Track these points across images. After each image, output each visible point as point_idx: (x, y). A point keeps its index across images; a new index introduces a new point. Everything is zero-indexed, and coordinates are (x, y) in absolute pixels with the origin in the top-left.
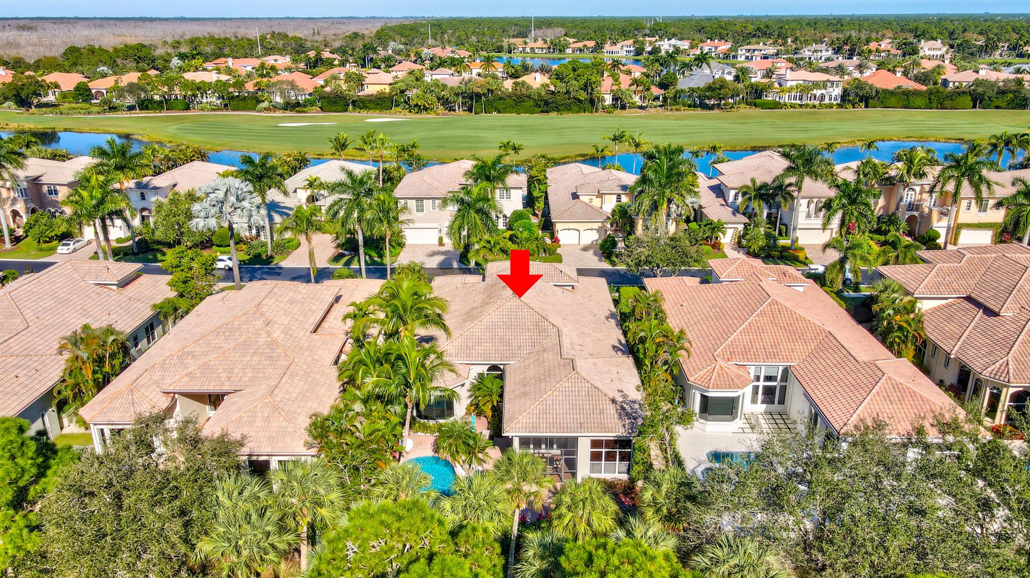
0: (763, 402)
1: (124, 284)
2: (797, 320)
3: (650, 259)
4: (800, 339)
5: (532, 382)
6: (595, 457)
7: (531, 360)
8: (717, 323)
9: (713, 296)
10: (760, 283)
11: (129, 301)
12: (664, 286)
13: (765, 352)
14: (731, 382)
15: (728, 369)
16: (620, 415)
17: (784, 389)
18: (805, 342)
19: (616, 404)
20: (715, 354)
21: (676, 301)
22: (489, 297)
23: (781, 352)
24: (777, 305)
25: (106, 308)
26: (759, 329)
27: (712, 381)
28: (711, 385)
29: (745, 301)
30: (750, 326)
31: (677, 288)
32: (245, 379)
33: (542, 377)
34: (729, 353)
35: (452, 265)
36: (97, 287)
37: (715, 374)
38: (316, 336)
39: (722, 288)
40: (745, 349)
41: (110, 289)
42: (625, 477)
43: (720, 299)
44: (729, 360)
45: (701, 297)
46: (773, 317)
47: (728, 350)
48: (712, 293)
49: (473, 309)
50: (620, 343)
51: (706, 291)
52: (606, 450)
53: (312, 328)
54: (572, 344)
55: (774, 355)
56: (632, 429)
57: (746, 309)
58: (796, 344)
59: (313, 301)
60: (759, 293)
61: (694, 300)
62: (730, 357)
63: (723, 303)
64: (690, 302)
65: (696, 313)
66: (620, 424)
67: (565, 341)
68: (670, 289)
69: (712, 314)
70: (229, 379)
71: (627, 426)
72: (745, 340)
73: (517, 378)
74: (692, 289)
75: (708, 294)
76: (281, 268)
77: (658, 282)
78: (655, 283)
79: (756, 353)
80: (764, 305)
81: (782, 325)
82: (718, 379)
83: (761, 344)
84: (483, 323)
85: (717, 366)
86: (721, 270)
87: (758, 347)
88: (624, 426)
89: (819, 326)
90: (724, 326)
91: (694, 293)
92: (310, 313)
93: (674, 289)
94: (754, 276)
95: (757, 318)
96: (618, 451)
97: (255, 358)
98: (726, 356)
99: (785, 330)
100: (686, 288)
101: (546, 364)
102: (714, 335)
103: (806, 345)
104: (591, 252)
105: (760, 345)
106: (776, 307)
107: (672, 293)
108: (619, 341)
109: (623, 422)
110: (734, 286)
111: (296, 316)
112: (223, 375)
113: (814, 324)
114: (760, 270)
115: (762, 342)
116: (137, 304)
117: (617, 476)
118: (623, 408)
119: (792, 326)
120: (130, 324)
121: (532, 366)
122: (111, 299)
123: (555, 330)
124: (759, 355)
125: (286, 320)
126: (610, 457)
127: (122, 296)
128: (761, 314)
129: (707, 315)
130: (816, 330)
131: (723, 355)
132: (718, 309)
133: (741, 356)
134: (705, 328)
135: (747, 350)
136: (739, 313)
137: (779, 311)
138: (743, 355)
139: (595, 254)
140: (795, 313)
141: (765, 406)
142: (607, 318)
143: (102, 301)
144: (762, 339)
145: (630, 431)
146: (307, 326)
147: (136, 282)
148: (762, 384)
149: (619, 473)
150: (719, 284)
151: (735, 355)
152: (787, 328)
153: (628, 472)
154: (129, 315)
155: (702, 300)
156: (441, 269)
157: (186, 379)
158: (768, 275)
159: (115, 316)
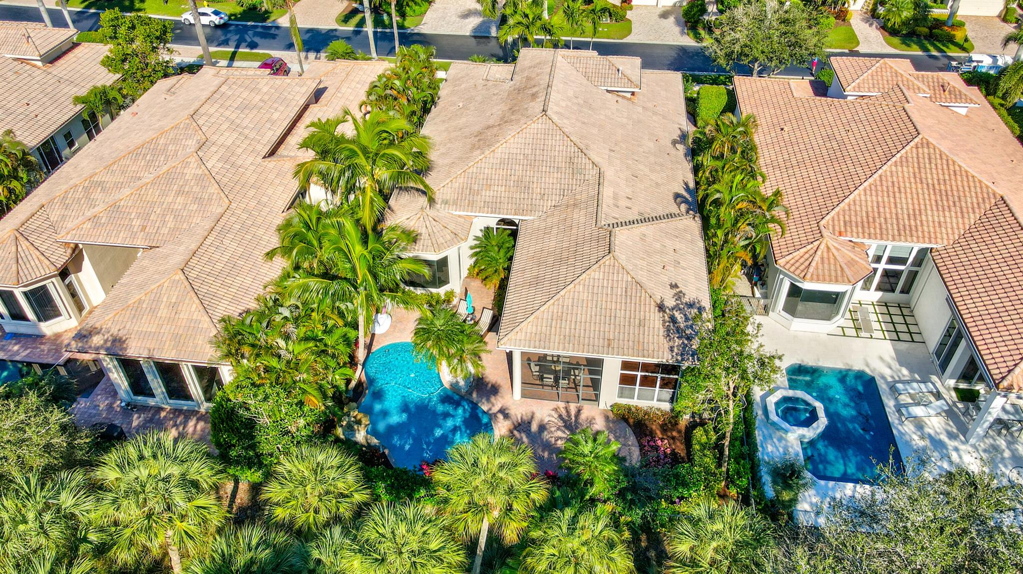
0: (879, 288)
1: (53, 57)
2: (955, 175)
3: (746, 50)
4: (955, 205)
5: (551, 260)
6: (627, 380)
7: (555, 219)
8: (831, 170)
9: (831, 119)
10: (907, 106)
11: (57, 83)
12: (761, 93)
13: (898, 225)
14: (839, 273)
15: (838, 250)
16: (668, 330)
17: (913, 276)
18: (962, 212)
19: (664, 312)
20: (822, 223)
21: (775, 121)
22: (513, 111)
23: (922, 225)
24: (928, 147)
25: (25, 94)
26: (893, 186)
27: (811, 269)
28: (808, 276)
29: (878, 135)
30: (881, 181)
31: (780, 98)
32: (165, 231)
33: (565, 255)
34: (842, 224)
35: (489, 32)
36: (16, 63)
37: (817, 258)
38: (271, 163)
39: (845, 107)
40: (868, 217)
41: (34, 66)
42: (666, 406)
43: (841, 128)
44: (840, 234)
45: (812, 120)
46: (919, 168)
47: (841, 218)
48: (829, 115)
49: (488, 127)
50: (687, 189)
51: (820, 109)
52: (643, 374)
53: (267, 150)
54: (616, 197)
55: (911, 231)
56: (682, 355)
57: (879, 149)
58: (947, 214)
59: (276, 105)
60: (902, 125)
61: (800, 123)
62: (843, 229)
63: (843, 133)
64: (795, 126)
65: (802, 146)
66: (667, 346)
67: (607, 192)
68: (768, 98)
69: (824, 151)
70: (144, 228)
71: (676, 350)
72: (869, 204)
73: (532, 249)
74: (800, 104)
75: (823, 116)
76: (278, 28)
77: (753, 85)
78: (748, 86)
79: (884, 226)
80: (908, 148)
81: (930, 181)
82: (820, 266)
83: (894, 211)
84: (496, 155)
85: (822, 247)
86: (848, 77)
87: (888, 216)
88: (671, 349)
89: (987, 187)
90: (841, 176)
91: (802, 110)
92: (268, 125)
93: (775, 100)
94: (897, 90)
95: (894, 168)
96: (659, 376)
97: (180, 199)
98: (837, 228)
99: (934, 190)
100: (792, 100)
101: (574, 231)
102: (824, 188)
103: (963, 217)
104: (672, 19)
105: (891, 213)
106: (926, 150)
107: (771, 106)
108: (686, 184)
109: (671, 344)
110: (865, 107)
111: (246, 131)
112: (137, 223)
113: (980, 182)
114: (908, 80)
115: (896, 207)
116: (69, 88)
117: (655, 404)
118: (673, 320)
119: (945, 184)
120: (55, 119)
121: (555, 231)
122: (34, 82)
123: (595, 171)
124: (887, 229)
125: (228, 138)
126: (648, 382)
127: (50, 76)
128: (901, 162)
129: (817, 151)
130: (982, 193)
131: (834, 226)
132: (834, 143)
133: (860, 229)
134: (812, 174)
135: (871, 220)
136: (867, 155)
137: (930, 159)
138: (863, 227)
139: (678, 23)
140: (954, 162)
141: (880, 294)
142: (674, 142)
143: (20, 85)
144: (895, 203)
145: (679, 358)
146: (259, 147)
147: (71, 55)
148: (882, 266)
149: (659, 400)
150: (842, 101)
151: (851, 227)
152: (937, 187)
153: (672, 400)
154: (55, 105)
155: (814, 124)
156: (475, 37)
157: (88, 225)
158: (919, 88)
159: (36, 106)
